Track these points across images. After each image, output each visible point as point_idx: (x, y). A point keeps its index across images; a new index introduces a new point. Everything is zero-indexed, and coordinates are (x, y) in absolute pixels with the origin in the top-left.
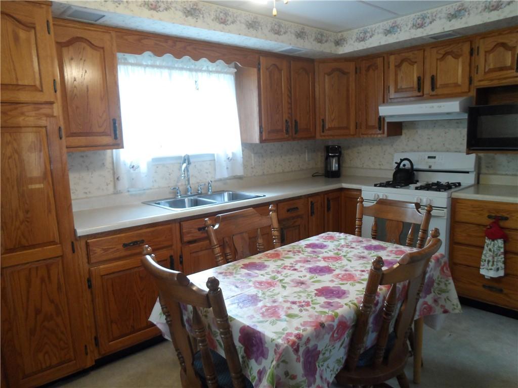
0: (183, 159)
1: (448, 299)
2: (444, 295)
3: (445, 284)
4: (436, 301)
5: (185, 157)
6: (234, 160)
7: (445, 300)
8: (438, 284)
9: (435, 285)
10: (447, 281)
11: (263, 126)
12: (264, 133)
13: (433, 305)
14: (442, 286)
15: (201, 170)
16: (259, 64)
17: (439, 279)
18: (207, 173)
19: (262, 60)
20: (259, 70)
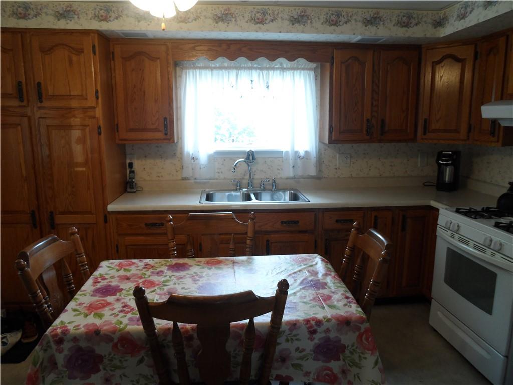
0: (247, 154)
1: (358, 377)
2: (354, 370)
3: (360, 356)
4: (344, 372)
5: (249, 152)
6: (307, 159)
7: (355, 376)
8: (352, 353)
9: (347, 352)
10: (362, 353)
11: (333, 125)
12: (333, 133)
13: (340, 376)
14: (356, 357)
15: (271, 167)
16: (333, 58)
17: (354, 348)
18: (279, 170)
19: (336, 53)
20: (332, 65)
